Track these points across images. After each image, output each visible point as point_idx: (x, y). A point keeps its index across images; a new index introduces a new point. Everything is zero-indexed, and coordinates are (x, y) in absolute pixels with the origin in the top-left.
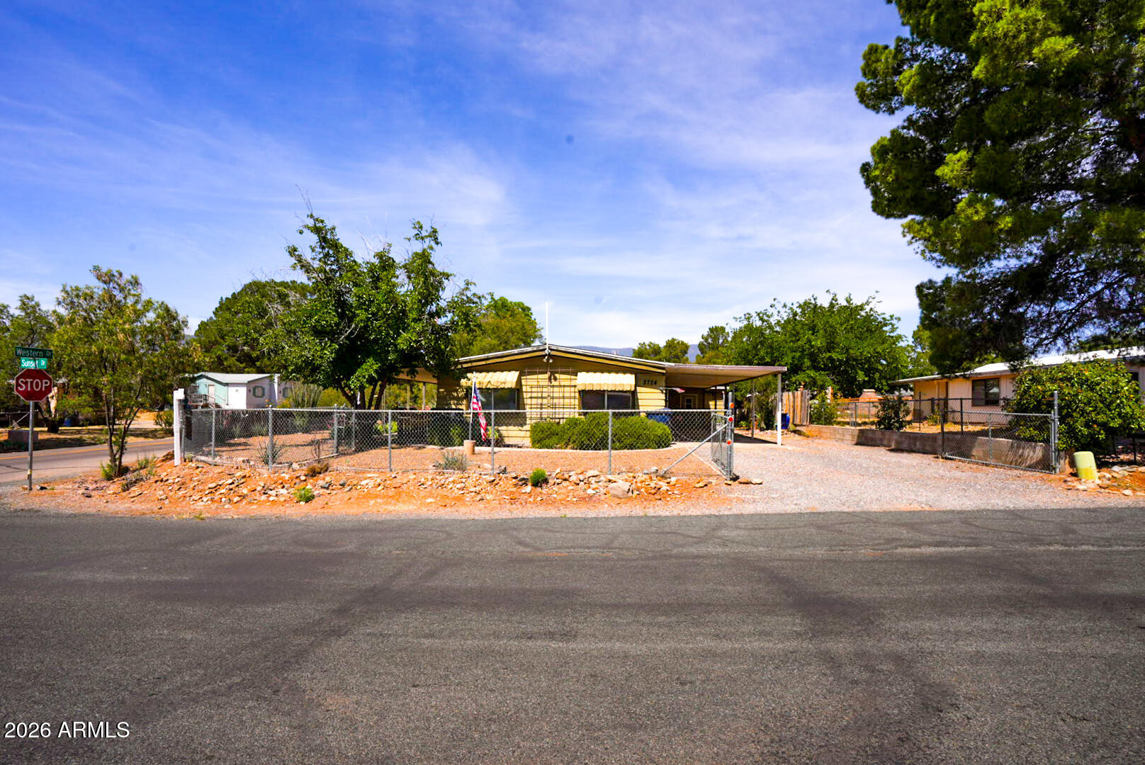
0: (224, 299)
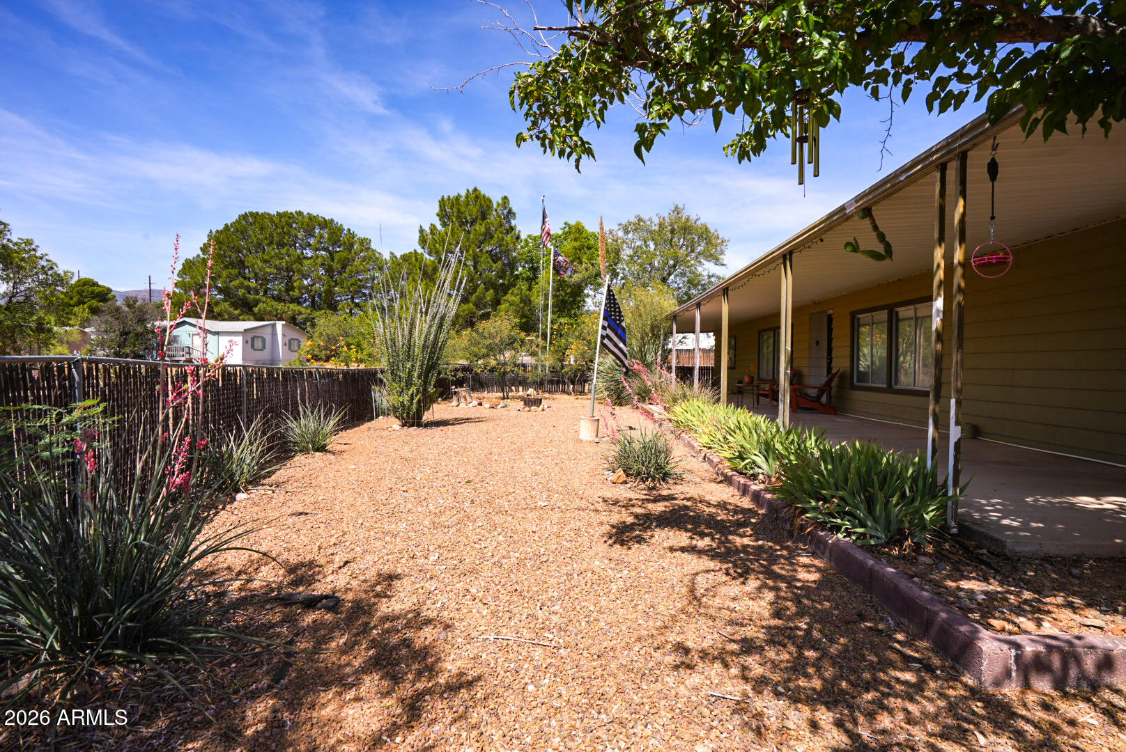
0: (214, 231)
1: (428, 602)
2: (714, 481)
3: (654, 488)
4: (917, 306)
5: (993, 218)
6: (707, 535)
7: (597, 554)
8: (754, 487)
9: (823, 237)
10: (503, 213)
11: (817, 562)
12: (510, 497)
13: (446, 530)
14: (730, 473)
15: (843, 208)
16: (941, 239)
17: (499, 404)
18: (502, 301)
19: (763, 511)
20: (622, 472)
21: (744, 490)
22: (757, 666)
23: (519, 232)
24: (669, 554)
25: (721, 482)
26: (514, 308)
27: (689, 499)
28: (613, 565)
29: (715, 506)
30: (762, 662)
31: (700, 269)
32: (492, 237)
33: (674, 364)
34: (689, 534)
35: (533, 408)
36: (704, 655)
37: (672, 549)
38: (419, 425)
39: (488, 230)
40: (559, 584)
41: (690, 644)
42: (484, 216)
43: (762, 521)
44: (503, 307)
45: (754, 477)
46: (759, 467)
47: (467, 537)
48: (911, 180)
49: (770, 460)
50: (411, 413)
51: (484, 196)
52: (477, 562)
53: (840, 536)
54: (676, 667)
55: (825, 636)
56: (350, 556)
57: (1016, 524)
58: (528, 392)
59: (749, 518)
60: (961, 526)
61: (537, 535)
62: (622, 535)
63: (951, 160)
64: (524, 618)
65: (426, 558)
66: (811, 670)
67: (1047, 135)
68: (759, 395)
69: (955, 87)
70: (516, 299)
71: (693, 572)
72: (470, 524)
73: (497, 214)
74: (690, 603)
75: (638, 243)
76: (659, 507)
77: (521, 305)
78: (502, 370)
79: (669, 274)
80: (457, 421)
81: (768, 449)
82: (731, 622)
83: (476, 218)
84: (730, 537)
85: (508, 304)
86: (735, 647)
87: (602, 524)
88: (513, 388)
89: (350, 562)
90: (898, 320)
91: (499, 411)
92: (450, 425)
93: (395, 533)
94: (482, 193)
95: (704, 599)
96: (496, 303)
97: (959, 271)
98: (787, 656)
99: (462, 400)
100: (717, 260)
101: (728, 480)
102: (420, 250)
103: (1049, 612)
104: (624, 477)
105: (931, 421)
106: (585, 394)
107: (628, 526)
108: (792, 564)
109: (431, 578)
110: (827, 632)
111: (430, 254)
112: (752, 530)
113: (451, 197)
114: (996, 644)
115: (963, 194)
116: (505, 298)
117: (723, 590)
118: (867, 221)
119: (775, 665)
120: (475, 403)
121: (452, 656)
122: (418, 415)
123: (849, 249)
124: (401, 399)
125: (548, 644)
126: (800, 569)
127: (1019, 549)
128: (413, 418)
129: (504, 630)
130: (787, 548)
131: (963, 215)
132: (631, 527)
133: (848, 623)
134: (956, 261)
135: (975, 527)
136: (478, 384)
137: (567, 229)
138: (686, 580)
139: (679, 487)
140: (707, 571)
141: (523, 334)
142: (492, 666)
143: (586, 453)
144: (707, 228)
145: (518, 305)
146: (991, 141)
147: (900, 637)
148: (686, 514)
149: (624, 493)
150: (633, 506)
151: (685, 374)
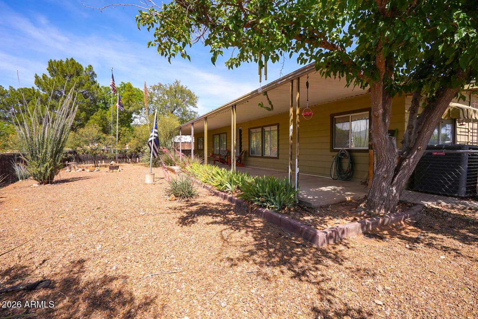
1: (107, 268)
2: (210, 195)
3: (188, 201)
4: (271, 127)
5: (308, 100)
6: (218, 216)
7: (178, 231)
8: (229, 196)
9: (248, 100)
10: (89, 74)
11: (259, 220)
12: (125, 213)
13: (98, 233)
14: (217, 191)
15: (257, 91)
16: (292, 106)
17: (95, 170)
18: (90, 119)
19: (234, 204)
20: (174, 196)
21: (225, 198)
22: (257, 259)
23: (99, 84)
24: (207, 226)
25: (214, 195)
26: (97, 122)
27: (205, 203)
28: (187, 234)
29: (216, 205)
30: (258, 256)
31: (187, 108)
32: (84, 85)
33: (181, 149)
34: (211, 217)
35: (114, 170)
36: (239, 259)
37: (208, 224)
38: (52, 183)
39: (81, 81)
40: (168, 246)
41: (231, 257)
42: (78, 74)
43: (235, 208)
44: (91, 121)
45: (227, 192)
46: (228, 188)
47: (111, 234)
48: (282, 84)
49: (232, 185)
50: (46, 177)
51: (78, 63)
52: (123, 245)
53: (267, 209)
54: (231, 266)
55: (273, 243)
56: (45, 257)
57: (312, 198)
58: (111, 163)
59: (230, 207)
60: (299, 201)
61: (147, 227)
62: (184, 221)
63: (295, 79)
64: (160, 263)
65: (94, 248)
66: (274, 255)
67: (326, 77)
68: (215, 160)
69: (305, 57)
70: (98, 117)
71: (220, 231)
72: (110, 228)
73: (86, 73)
74: (224, 243)
75: (160, 95)
76: (194, 208)
77: (101, 121)
78: (94, 152)
79: (174, 110)
80: (73, 180)
81: (231, 181)
82: (242, 246)
83: (73, 74)
84: (227, 216)
85: (94, 120)
86: (248, 254)
87: (174, 218)
88: (99, 161)
89: (47, 260)
90: (264, 131)
91: (95, 173)
92: (71, 181)
93: (67, 240)
94: (77, 61)
95: (228, 240)
96: (87, 119)
97: (298, 117)
98: (265, 253)
99: (73, 168)
100: (195, 105)
101: (216, 194)
102: (36, 88)
103: (327, 222)
104: (175, 198)
105: (290, 167)
106: (137, 163)
107: (185, 218)
108: (252, 222)
109: (102, 257)
110: (273, 242)
111: (43, 90)
112: (233, 212)
113: (57, 61)
114: (322, 233)
115: (299, 91)
116: (92, 117)
117: (233, 235)
118: (265, 96)
119: (263, 256)
120: (80, 169)
121: (134, 289)
122: (50, 178)
123: (260, 106)
124: (39, 169)
125: (176, 271)
126: (255, 223)
127: (315, 205)
128: (48, 179)
129: (154, 271)
130: (248, 216)
131: (299, 98)
132: (186, 218)
133: (277, 238)
134: (297, 113)
135: (302, 200)
136: (80, 160)
137: (123, 85)
138: (219, 234)
139: (198, 199)
140: (225, 230)
141: (104, 135)
142: (156, 287)
143: (151, 189)
144: (190, 92)
145: (99, 121)
146: (306, 75)
147: (293, 238)
148: (207, 210)
149: (177, 204)
150: (183, 209)
151: (187, 152)
